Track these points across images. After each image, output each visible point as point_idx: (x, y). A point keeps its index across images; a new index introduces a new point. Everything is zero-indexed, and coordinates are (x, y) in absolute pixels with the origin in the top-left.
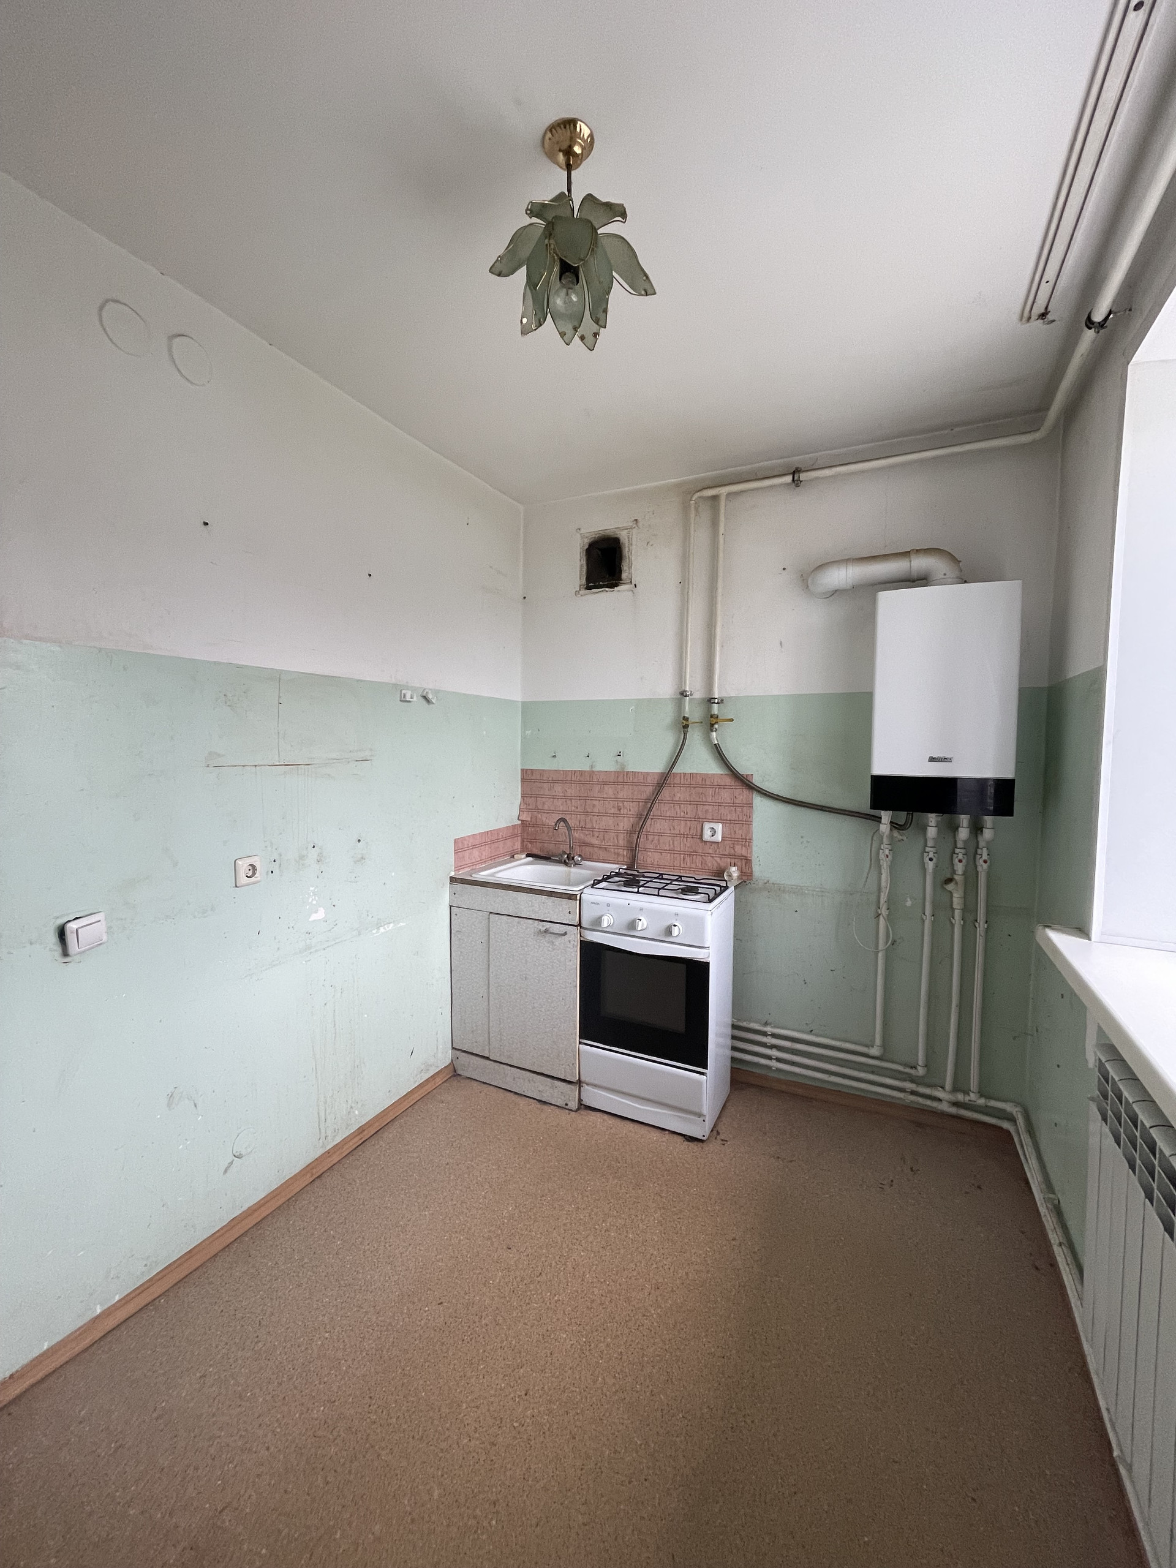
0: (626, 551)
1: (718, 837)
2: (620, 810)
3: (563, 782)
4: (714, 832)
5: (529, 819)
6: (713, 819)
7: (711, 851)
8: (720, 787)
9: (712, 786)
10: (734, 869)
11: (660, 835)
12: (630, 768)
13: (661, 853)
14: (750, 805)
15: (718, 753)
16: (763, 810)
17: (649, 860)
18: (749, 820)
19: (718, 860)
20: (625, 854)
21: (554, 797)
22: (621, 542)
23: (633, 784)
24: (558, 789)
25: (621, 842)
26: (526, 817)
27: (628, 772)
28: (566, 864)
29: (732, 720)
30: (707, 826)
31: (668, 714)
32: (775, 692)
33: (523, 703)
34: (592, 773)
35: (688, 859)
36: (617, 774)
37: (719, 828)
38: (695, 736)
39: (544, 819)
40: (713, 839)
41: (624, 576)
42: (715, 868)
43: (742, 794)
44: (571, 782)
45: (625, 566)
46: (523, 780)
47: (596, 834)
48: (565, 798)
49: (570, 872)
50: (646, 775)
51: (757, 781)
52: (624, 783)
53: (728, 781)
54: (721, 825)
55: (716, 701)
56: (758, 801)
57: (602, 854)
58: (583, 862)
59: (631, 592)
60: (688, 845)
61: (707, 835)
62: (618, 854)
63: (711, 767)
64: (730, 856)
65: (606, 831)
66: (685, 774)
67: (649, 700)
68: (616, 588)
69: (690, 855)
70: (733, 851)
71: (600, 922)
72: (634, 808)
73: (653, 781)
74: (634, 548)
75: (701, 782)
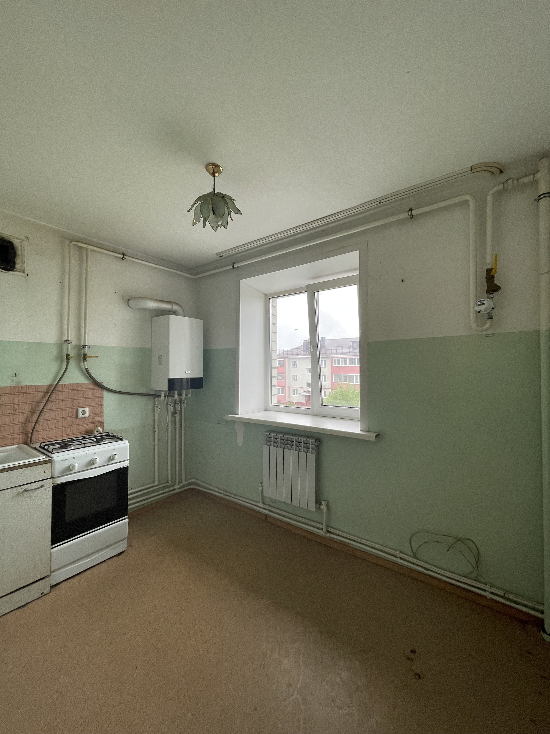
0: (19, 252)
1: (87, 415)
4: (84, 412)
6: (83, 406)
7: (81, 423)
8: (86, 389)
9: (82, 390)
10: (99, 428)
11: (48, 420)
12: (25, 384)
13: (49, 430)
14: (102, 397)
17: (40, 437)
18: (102, 404)
19: (86, 426)
20: (21, 437)
22: (14, 245)
23: (27, 393)
27: (22, 387)
30: (80, 410)
32: (113, 345)
36: (14, 388)
37: (87, 410)
38: (72, 364)
40: (84, 416)
42: (84, 431)
43: (99, 391)
51: (105, 385)
52: (19, 393)
53: (91, 386)
55: (87, 347)
56: (106, 394)
59: (24, 278)
60: (68, 422)
61: (80, 415)
63: (82, 380)
64: (92, 423)
66: (65, 385)
67: (39, 344)
68: (10, 272)
69: (69, 427)
70: (94, 420)
71: (69, 469)
72: (27, 408)
73: (45, 390)
74: (25, 253)
75: (76, 388)
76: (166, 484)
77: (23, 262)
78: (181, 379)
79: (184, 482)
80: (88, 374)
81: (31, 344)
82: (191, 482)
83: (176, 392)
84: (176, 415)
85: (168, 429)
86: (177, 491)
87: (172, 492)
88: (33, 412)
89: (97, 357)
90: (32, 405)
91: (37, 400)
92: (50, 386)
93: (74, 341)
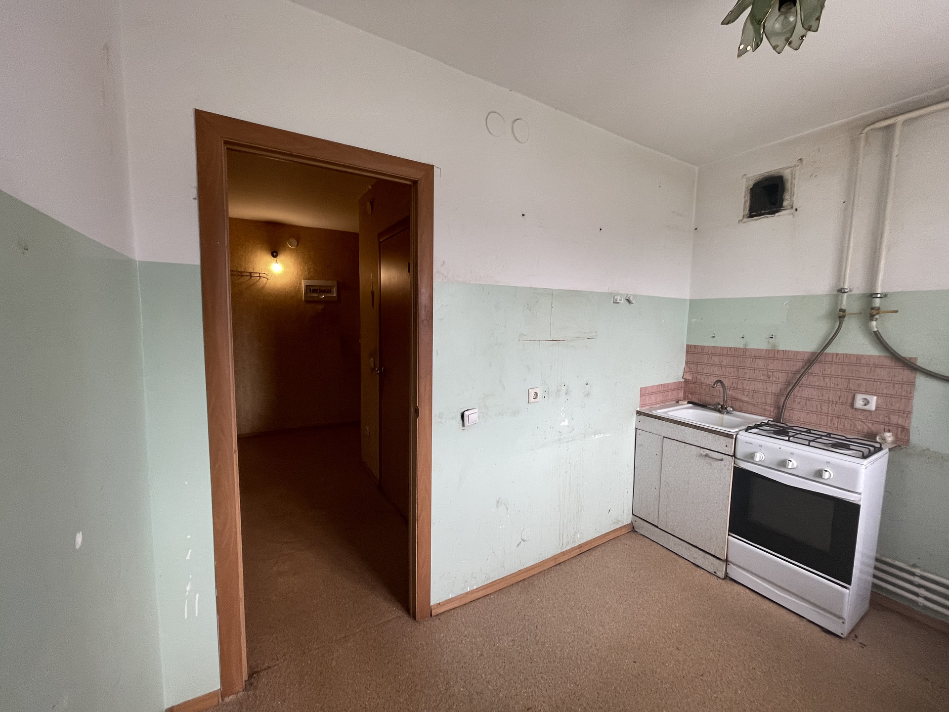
0: (788, 185)
1: (872, 406)
2: (769, 378)
3: (720, 355)
4: (867, 402)
5: (691, 379)
6: (866, 392)
7: (862, 417)
8: (876, 366)
9: (867, 365)
10: (888, 434)
12: (781, 348)
13: (808, 413)
14: (912, 384)
15: (878, 339)
16: (928, 388)
17: (795, 418)
18: (910, 395)
19: (870, 425)
20: (772, 409)
21: (712, 365)
22: (784, 178)
23: (782, 359)
24: (716, 359)
25: (769, 401)
26: (689, 377)
27: (778, 351)
28: (719, 411)
29: (897, 312)
30: (860, 397)
31: (824, 307)
33: (690, 300)
34: (745, 350)
35: (835, 421)
36: (769, 351)
37: (874, 400)
38: (850, 324)
39: (703, 380)
40: (866, 407)
41: (785, 203)
42: (865, 431)
43: (906, 374)
44: (727, 355)
45: (787, 196)
46: (687, 352)
47: (746, 393)
48: (721, 366)
49: (723, 418)
50: (797, 353)
52: (774, 358)
53: (888, 362)
54: (875, 398)
55: (879, 296)
56: (921, 381)
57: (750, 408)
58: (734, 412)
59: (792, 216)
60: (837, 409)
61: (859, 403)
62: (765, 410)
63: (870, 350)
64: (883, 423)
65: (755, 391)
67: (804, 297)
68: (777, 214)
69: (838, 418)
70: (887, 419)
72: (782, 377)
74: (796, 181)
75: (854, 361)
77: (792, 195)
81: (794, 299)
88: (788, 384)
90: (788, 375)
91: (795, 369)
92: (813, 353)
93: (854, 289)
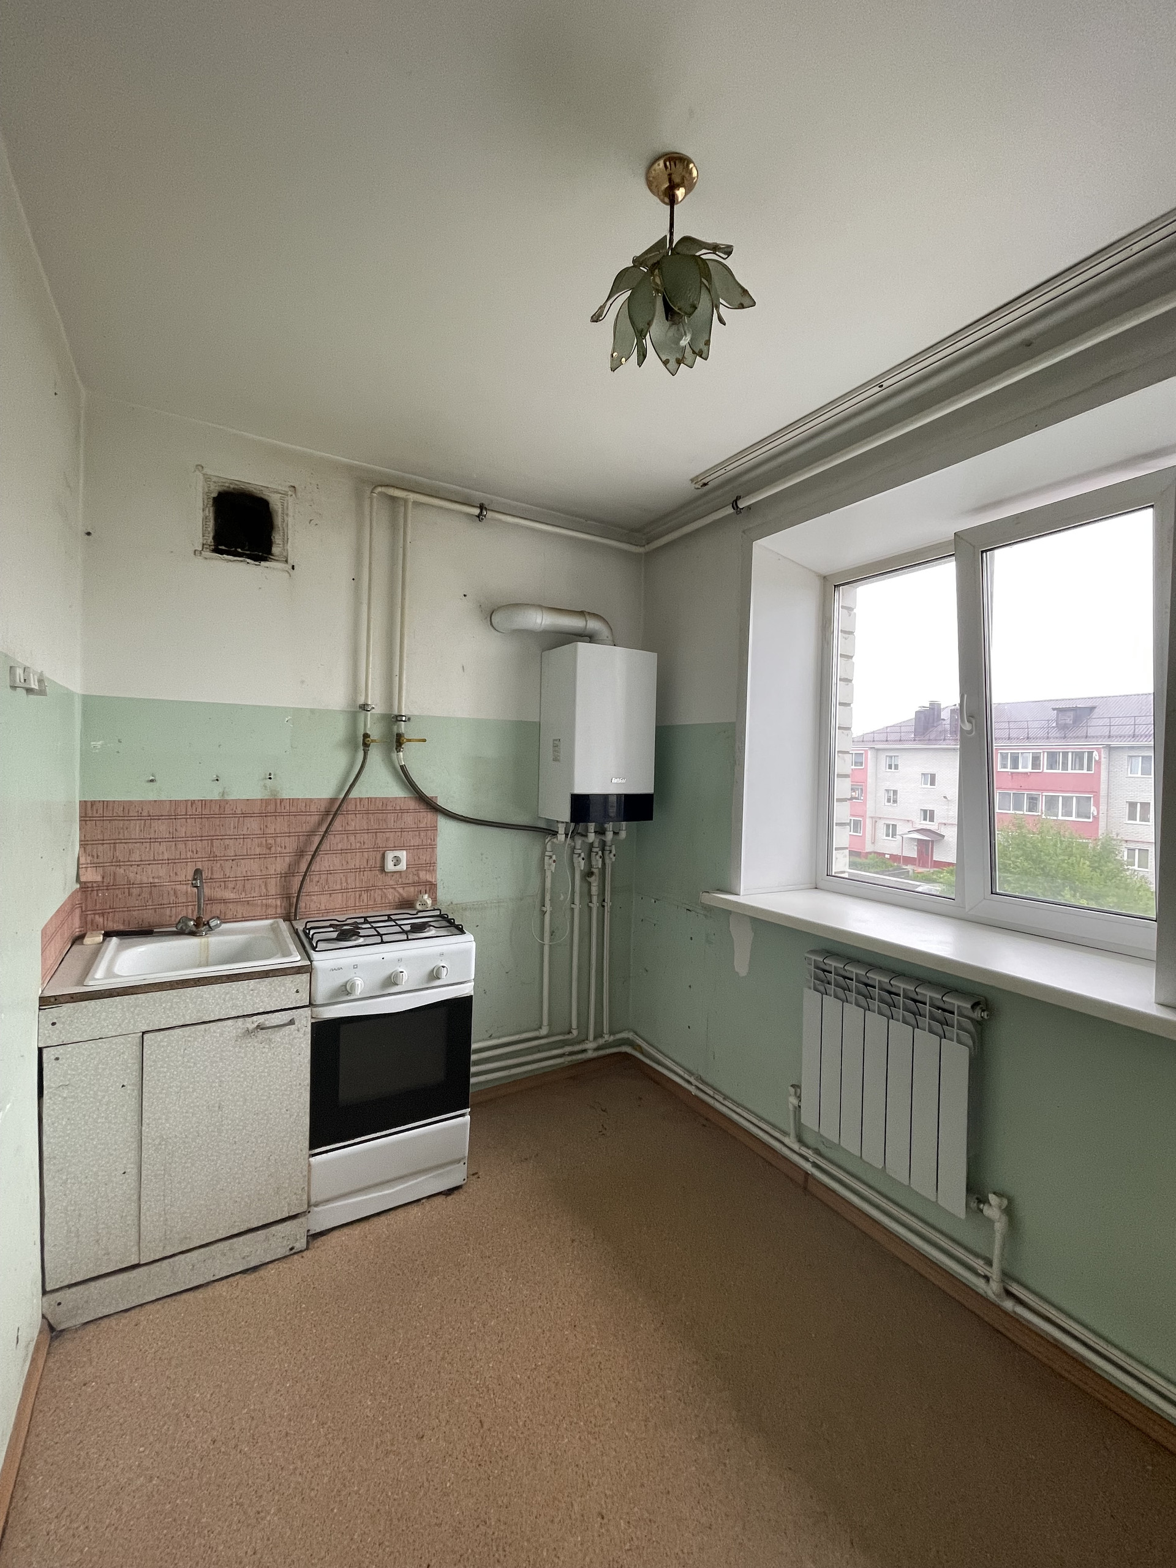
0: (278, 521)
1: (403, 866)
2: (270, 849)
3: (173, 817)
4: (397, 861)
5: (99, 879)
6: (395, 847)
7: (392, 883)
8: (402, 811)
9: (394, 811)
10: (426, 897)
11: (329, 872)
12: (285, 795)
13: (330, 894)
14: (435, 828)
16: (448, 832)
17: (313, 906)
18: (433, 843)
19: (401, 890)
20: (279, 903)
22: (271, 505)
23: (289, 814)
24: (161, 828)
25: (273, 890)
26: (91, 876)
27: (282, 800)
30: (390, 856)
31: (339, 729)
32: (459, 714)
33: (86, 699)
34: (222, 803)
35: (365, 896)
36: (267, 802)
37: (403, 855)
38: (376, 755)
39: (132, 875)
40: (398, 868)
41: (275, 550)
42: (397, 900)
43: (428, 817)
44: (186, 816)
45: (277, 538)
46: (84, 819)
50: (309, 802)
51: (441, 802)
52: (276, 814)
53: (412, 805)
54: (405, 852)
55: (404, 719)
56: (443, 823)
58: (224, 926)
59: (287, 575)
60: (365, 878)
61: (390, 866)
63: (394, 791)
64: (414, 884)
65: (246, 879)
66: (361, 799)
67: (312, 711)
68: (263, 563)
69: (367, 891)
70: (416, 878)
71: (345, 991)
72: (291, 845)
73: (323, 809)
74: (290, 520)
75: (380, 807)
76: (567, 1037)
77: (285, 541)
78: (606, 797)
79: (606, 1037)
80: (405, 777)
81: (297, 712)
82: (623, 1039)
83: (592, 827)
84: (592, 879)
85: (572, 909)
86: (590, 1054)
87: (580, 1056)
88: (300, 854)
89: (424, 741)
90: (299, 839)
91: (308, 829)
92: (332, 801)
93: (378, 707)
